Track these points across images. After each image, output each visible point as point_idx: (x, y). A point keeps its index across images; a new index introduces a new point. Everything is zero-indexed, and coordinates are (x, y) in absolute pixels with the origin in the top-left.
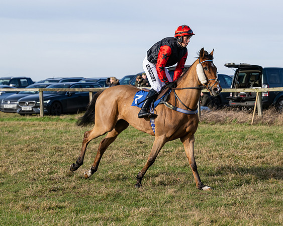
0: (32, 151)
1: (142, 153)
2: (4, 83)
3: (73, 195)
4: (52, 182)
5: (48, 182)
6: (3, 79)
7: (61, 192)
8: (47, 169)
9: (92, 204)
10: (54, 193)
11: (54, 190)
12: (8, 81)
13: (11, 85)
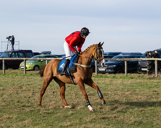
3: (114, 121)
4: (102, 113)
7: (107, 120)
8: (99, 106)
9: (125, 127)
10: (103, 120)
11: (103, 119)
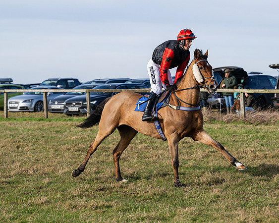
0: (79, 151)
1: (187, 153)
2: (51, 84)
3: (119, 194)
4: (100, 181)
5: (95, 181)
6: (50, 80)
7: (108, 191)
8: (94, 169)
9: (138, 203)
11: (101, 190)
12: (56, 82)
13: (58, 86)
